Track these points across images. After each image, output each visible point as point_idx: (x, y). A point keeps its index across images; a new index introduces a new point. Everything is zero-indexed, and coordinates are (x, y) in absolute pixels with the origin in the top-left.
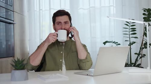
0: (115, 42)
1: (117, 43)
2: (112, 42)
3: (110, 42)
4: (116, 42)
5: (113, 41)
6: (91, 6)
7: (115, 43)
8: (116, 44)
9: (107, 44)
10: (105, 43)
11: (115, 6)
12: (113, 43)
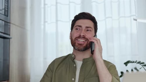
0: (140, 62)
1: (144, 63)
2: (136, 62)
3: (134, 62)
4: (142, 62)
5: (138, 61)
6: (107, 16)
7: (140, 64)
8: (142, 65)
9: (129, 65)
10: (126, 64)
11: (137, 15)
12: (138, 63)
